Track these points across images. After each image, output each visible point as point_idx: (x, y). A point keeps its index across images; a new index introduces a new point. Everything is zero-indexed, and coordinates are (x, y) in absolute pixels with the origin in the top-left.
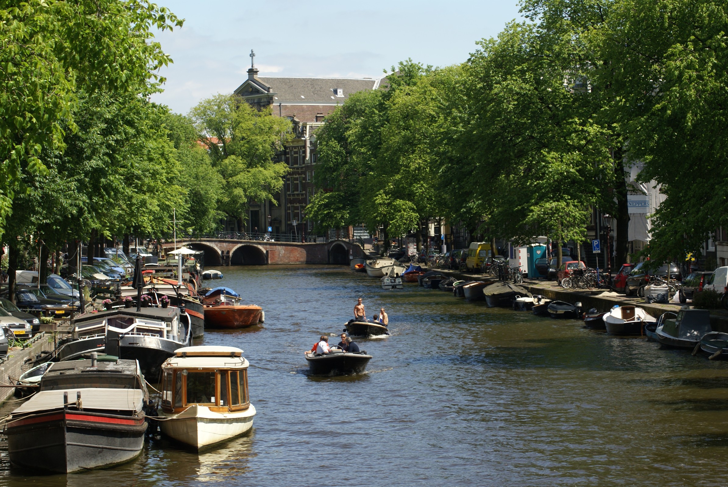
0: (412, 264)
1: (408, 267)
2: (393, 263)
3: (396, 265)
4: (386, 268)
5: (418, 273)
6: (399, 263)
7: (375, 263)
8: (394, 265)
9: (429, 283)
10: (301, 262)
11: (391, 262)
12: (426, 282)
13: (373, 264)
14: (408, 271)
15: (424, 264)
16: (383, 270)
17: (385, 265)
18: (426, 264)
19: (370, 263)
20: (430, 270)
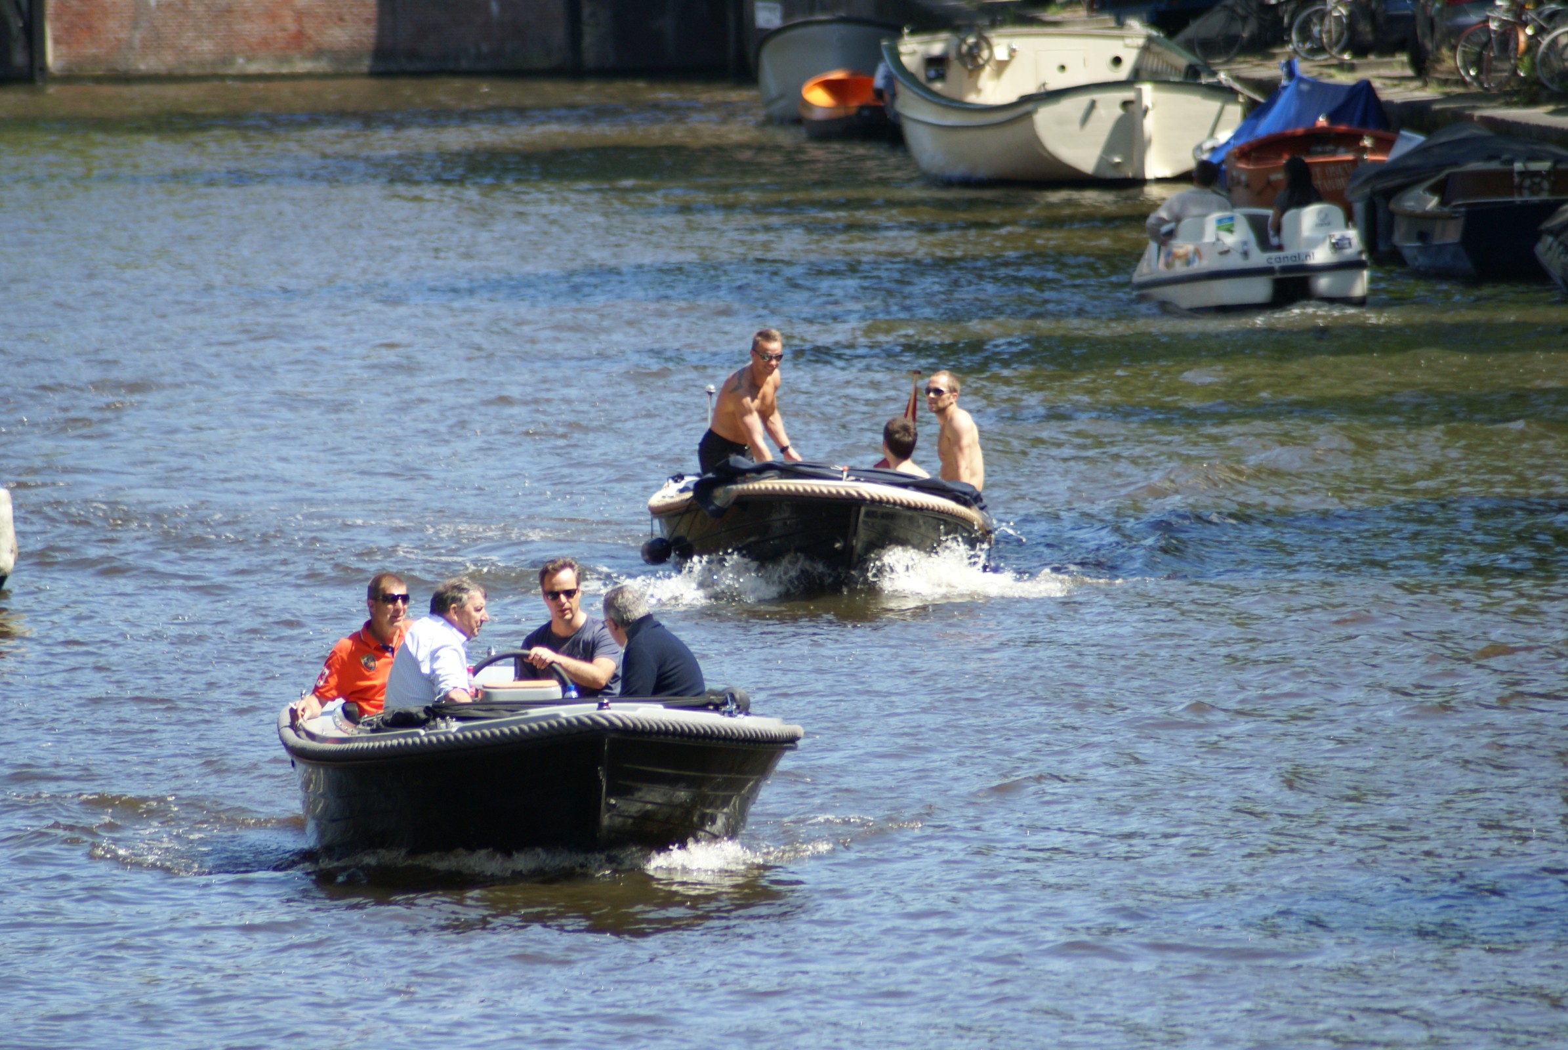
0: (1303, 68)
1: (1270, 88)
2: (1130, 60)
3: (1160, 81)
4: (1074, 106)
5: (1351, 141)
6: (1182, 60)
7: (972, 61)
8: (1137, 76)
9: (1451, 234)
10: (335, 55)
11: (1115, 47)
12: (1423, 225)
13: (955, 70)
14: (1268, 126)
15: (1400, 65)
16: (1045, 119)
17: (1057, 82)
18: (1422, 68)
19: (936, 64)
20: (1458, 118)
